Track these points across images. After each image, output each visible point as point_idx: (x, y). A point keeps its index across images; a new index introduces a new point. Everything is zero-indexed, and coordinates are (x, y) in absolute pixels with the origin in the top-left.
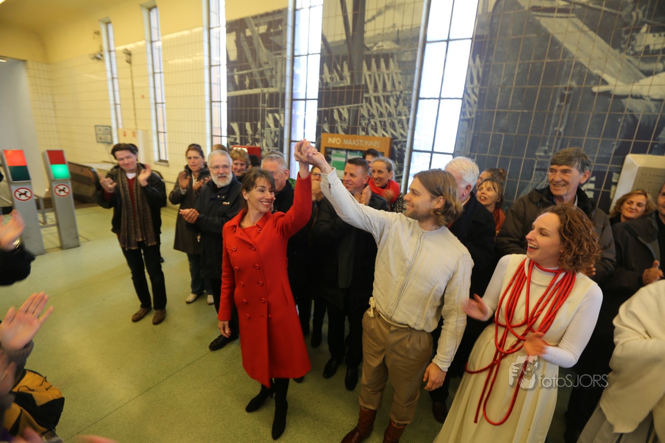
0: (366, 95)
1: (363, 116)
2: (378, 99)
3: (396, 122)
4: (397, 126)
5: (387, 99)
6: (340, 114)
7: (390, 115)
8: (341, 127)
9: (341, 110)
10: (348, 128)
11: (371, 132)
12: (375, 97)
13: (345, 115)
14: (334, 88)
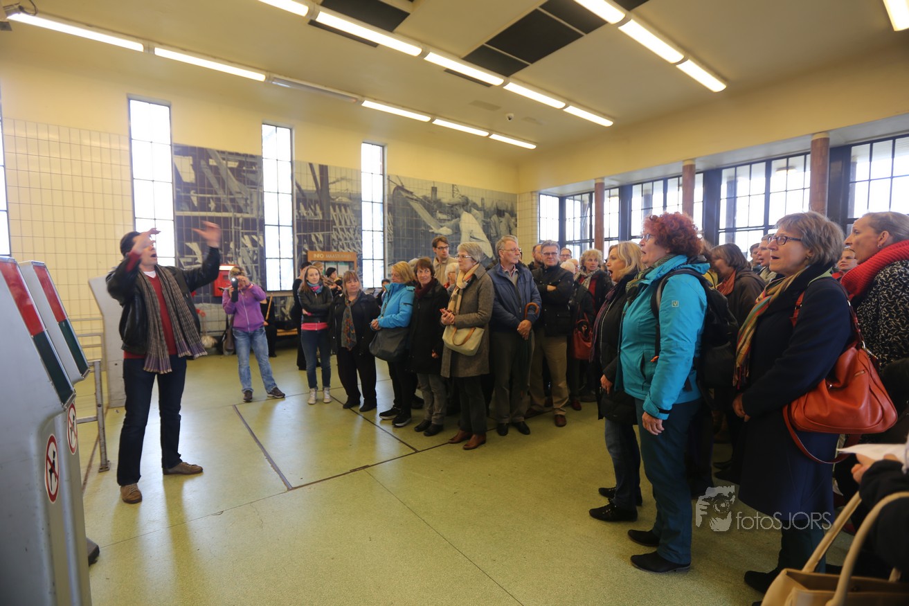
0: (334, 227)
1: (334, 240)
2: (342, 230)
3: (355, 243)
4: (356, 246)
5: (348, 230)
6: (317, 238)
7: (351, 239)
8: (319, 247)
9: (317, 235)
10: (324, 247)
11: (341, 249)
12: (341, 228)
13: (321, 238)
14: (309, 220)
